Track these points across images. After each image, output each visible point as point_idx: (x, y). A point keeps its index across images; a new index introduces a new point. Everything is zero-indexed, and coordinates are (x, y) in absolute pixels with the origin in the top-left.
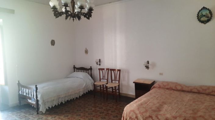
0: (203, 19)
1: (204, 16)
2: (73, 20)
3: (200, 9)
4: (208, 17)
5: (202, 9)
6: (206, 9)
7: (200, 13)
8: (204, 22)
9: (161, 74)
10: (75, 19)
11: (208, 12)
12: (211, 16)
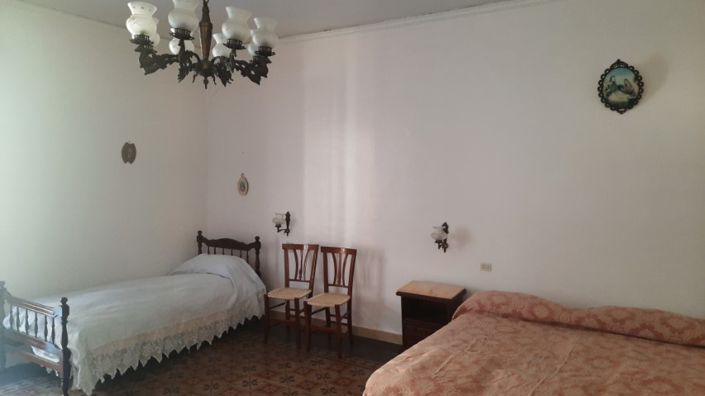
0: (617, 97)
1: (620, 88)
2: (206, 82)
3: (609, 67)
5: (612, 68)
6: (626, 66)
7: (608, 78)
8: (619, 108)
9: (486, 267)
10: (210, 79)
11: (630, 77)
12: (641, 90)
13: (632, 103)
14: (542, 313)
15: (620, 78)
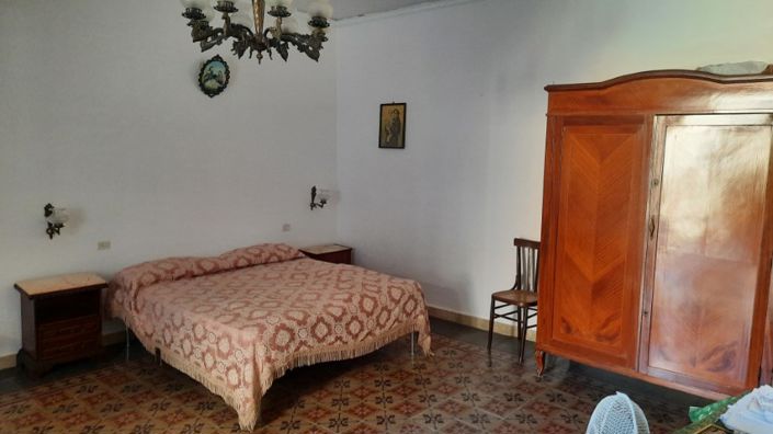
0: (212, 84)
1: (215, 77)
2: (260, 57)
3: (210, 58)
4: (220, 82)
5: (213, 60)
6: (222, 61)
7: (208, 67)
8: (210, 93)
9: (103, 246)
10: (264, 53)
11: (223, 70)
12: (227, 82)
13: (220, 90)
14: (208, 267)
15: (218, 69)
